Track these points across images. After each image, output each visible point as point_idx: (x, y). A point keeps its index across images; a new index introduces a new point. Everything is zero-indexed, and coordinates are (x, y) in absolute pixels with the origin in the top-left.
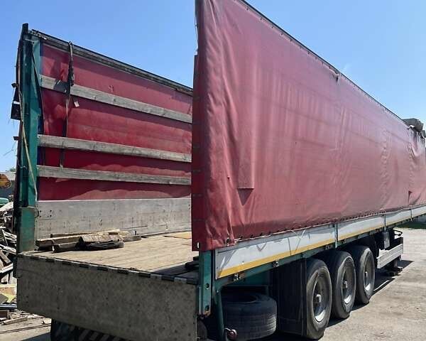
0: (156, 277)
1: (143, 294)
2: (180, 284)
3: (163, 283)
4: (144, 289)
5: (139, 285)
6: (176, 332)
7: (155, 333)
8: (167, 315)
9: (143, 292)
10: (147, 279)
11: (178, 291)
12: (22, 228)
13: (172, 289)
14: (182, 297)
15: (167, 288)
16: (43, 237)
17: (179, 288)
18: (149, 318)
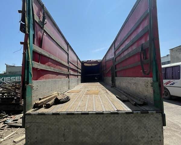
0: (137, 113)
1: (129, 122)
2: (152, 114)
3: (142, 115)
4: (130, 120)
5: (126, 118)
6: (152, 137)
7: (138, 140)
8: (145, 130)
9: (130, 121)
10: (132, 114)
11: (152, 117)
12: (27, 97)
13: (148, 117)
14: (153, 120)
15: (145, 117)
16: (36, 101)
17: (152, 116)
18: (134, 133)
